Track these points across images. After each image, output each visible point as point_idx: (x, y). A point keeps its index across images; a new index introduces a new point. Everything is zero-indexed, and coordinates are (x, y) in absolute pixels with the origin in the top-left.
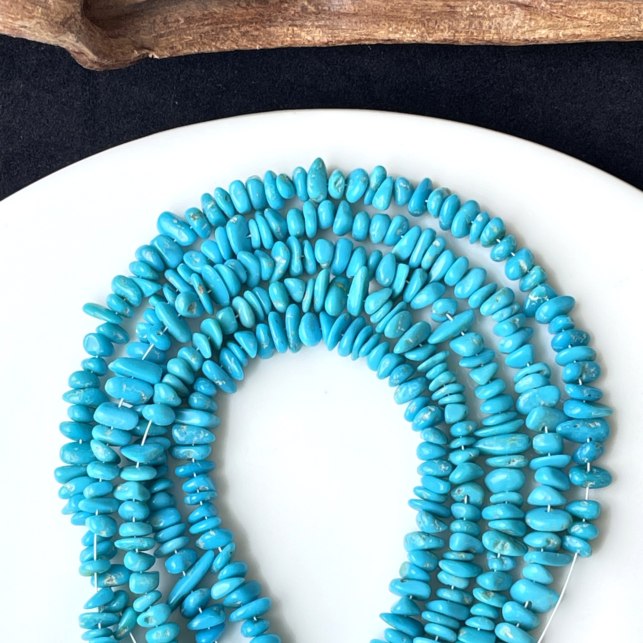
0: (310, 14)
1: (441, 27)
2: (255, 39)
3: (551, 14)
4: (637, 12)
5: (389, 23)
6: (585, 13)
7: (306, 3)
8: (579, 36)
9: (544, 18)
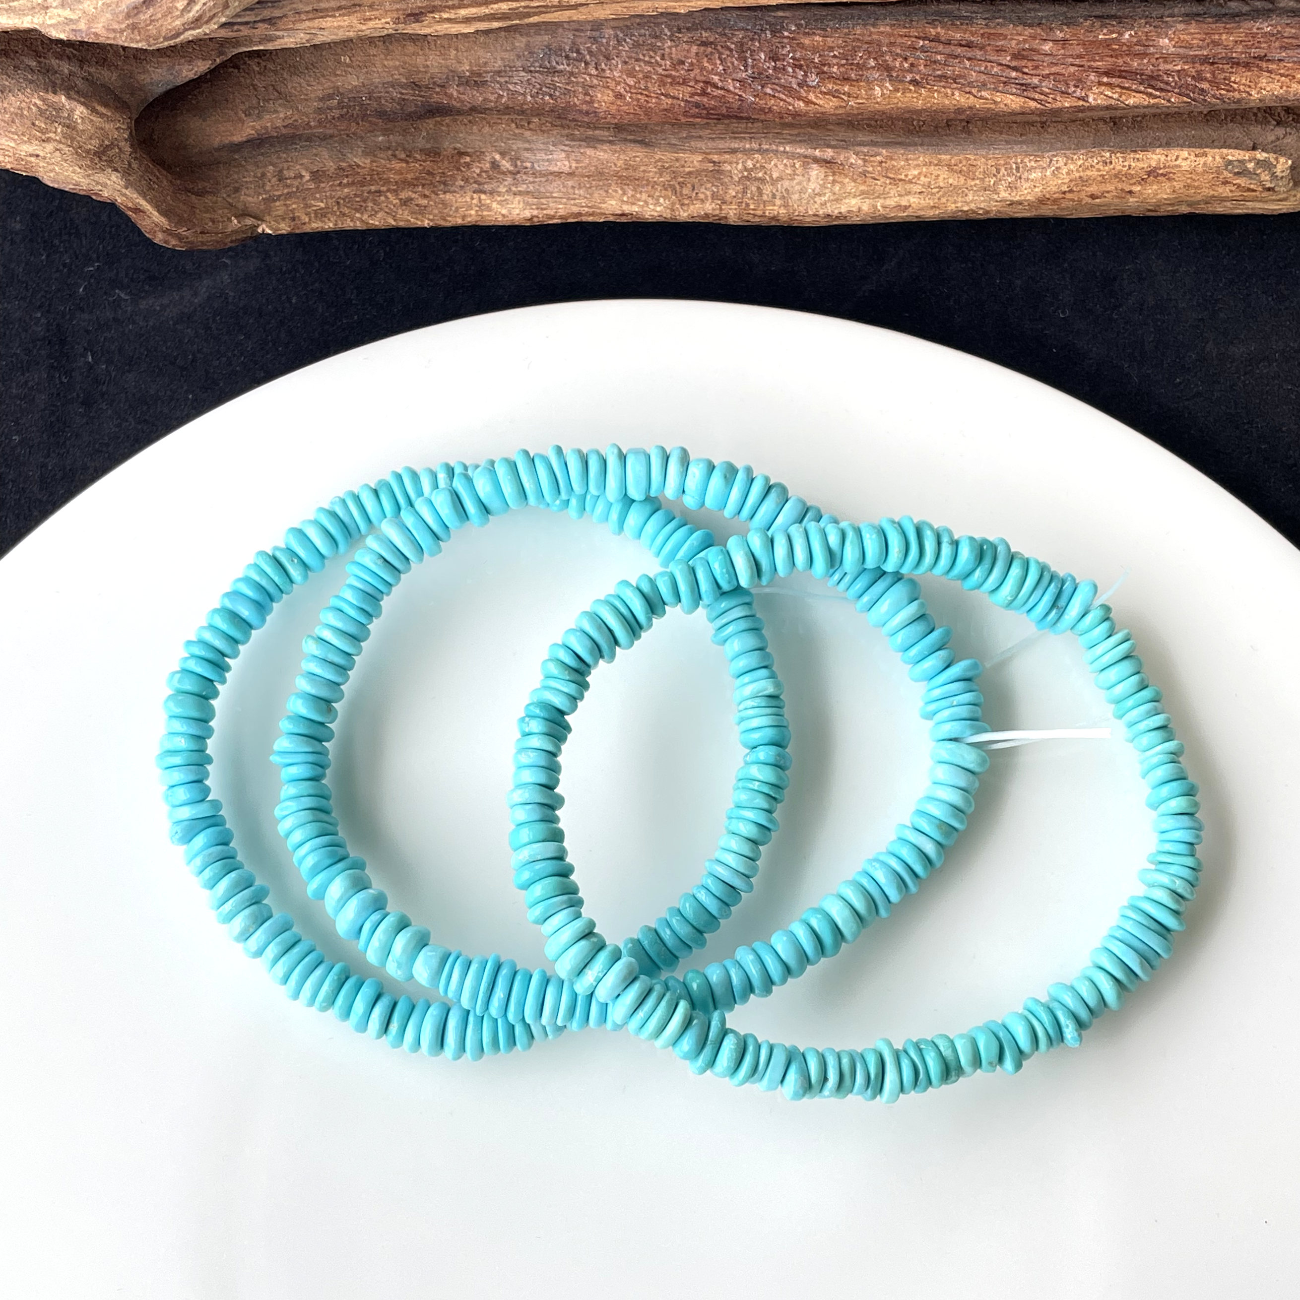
0: (504, 173)
1: (701, 196)
2: (422, 210)
3: (864, 174)
4: (994, 171)
5: (622, 189)
6: (916, 172)
7: (498, 157)
8: (906, 208)
9: (855, 181)
